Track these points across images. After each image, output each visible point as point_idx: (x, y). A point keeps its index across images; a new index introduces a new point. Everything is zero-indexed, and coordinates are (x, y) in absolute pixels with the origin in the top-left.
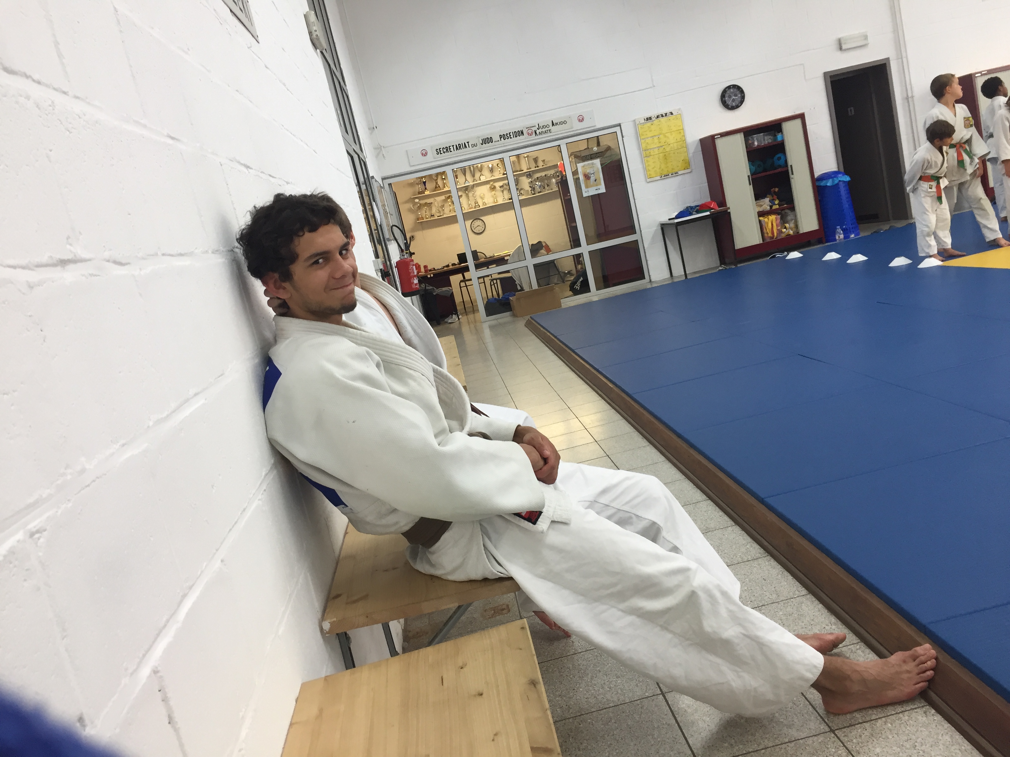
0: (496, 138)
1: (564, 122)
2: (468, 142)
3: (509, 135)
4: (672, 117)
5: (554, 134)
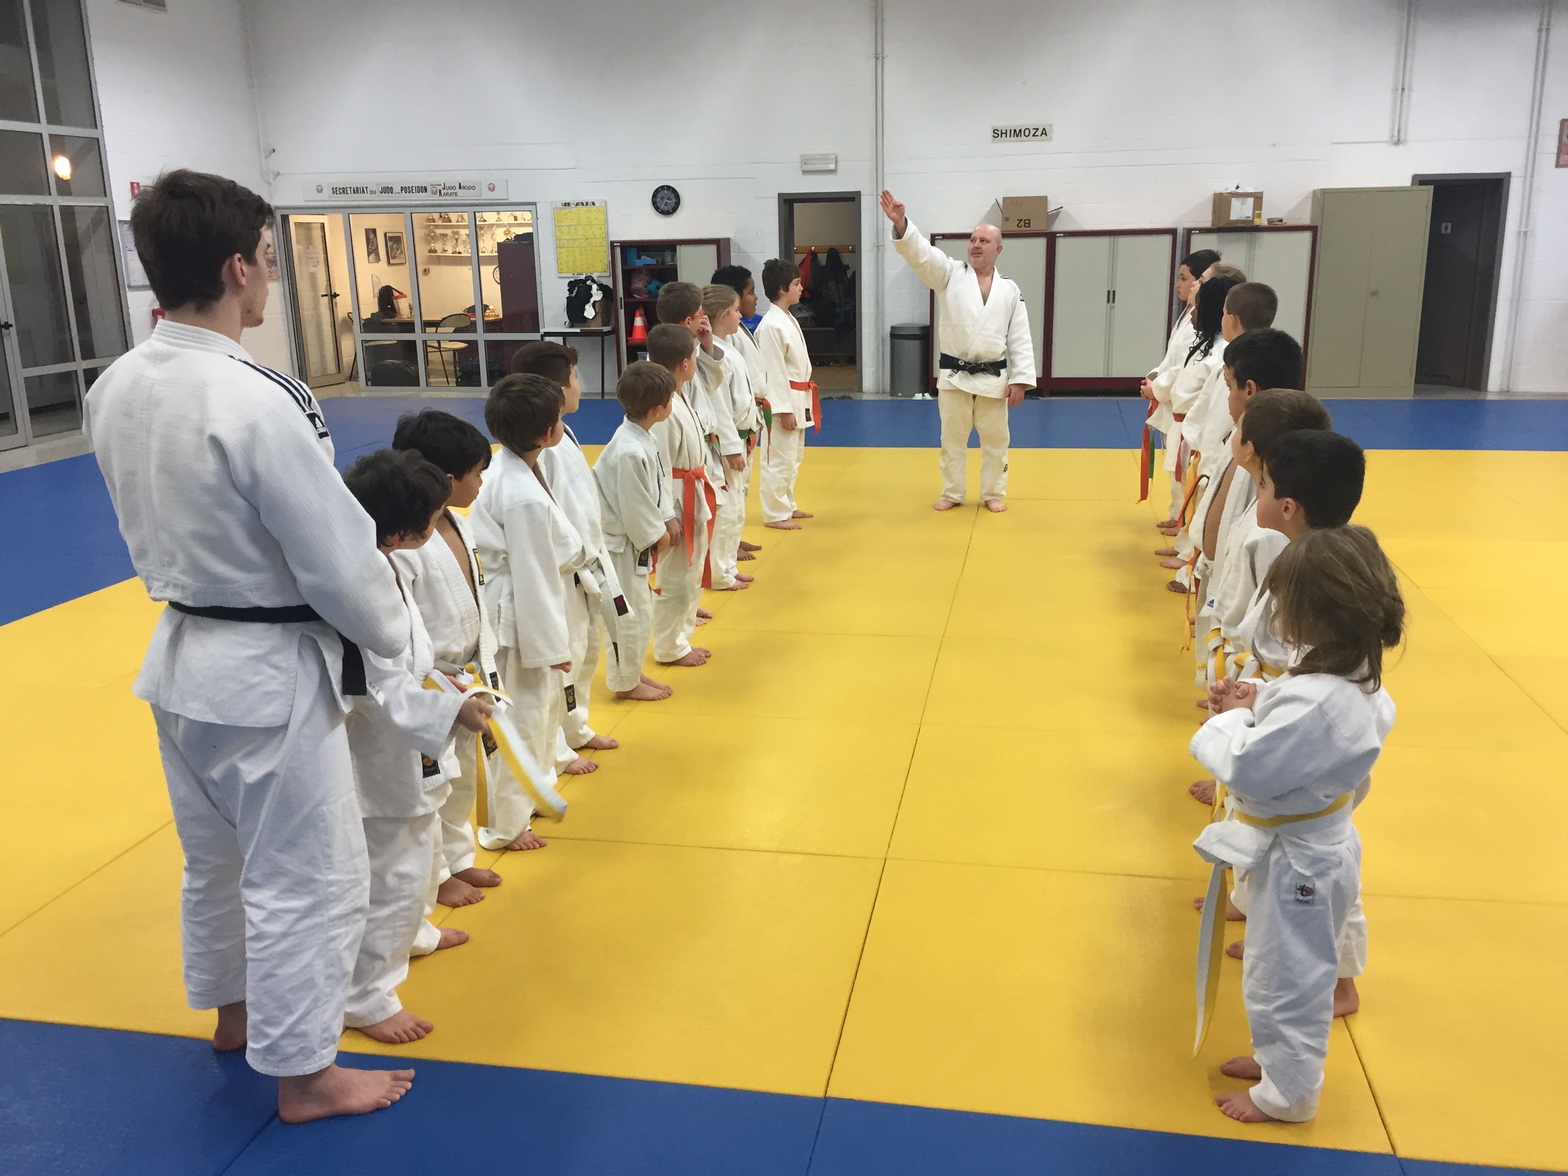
0: (397, 189)
1: (473, 188)
2: (367, 188)
3: (411, 189)
4: (593, 208)
5: (459, 198)
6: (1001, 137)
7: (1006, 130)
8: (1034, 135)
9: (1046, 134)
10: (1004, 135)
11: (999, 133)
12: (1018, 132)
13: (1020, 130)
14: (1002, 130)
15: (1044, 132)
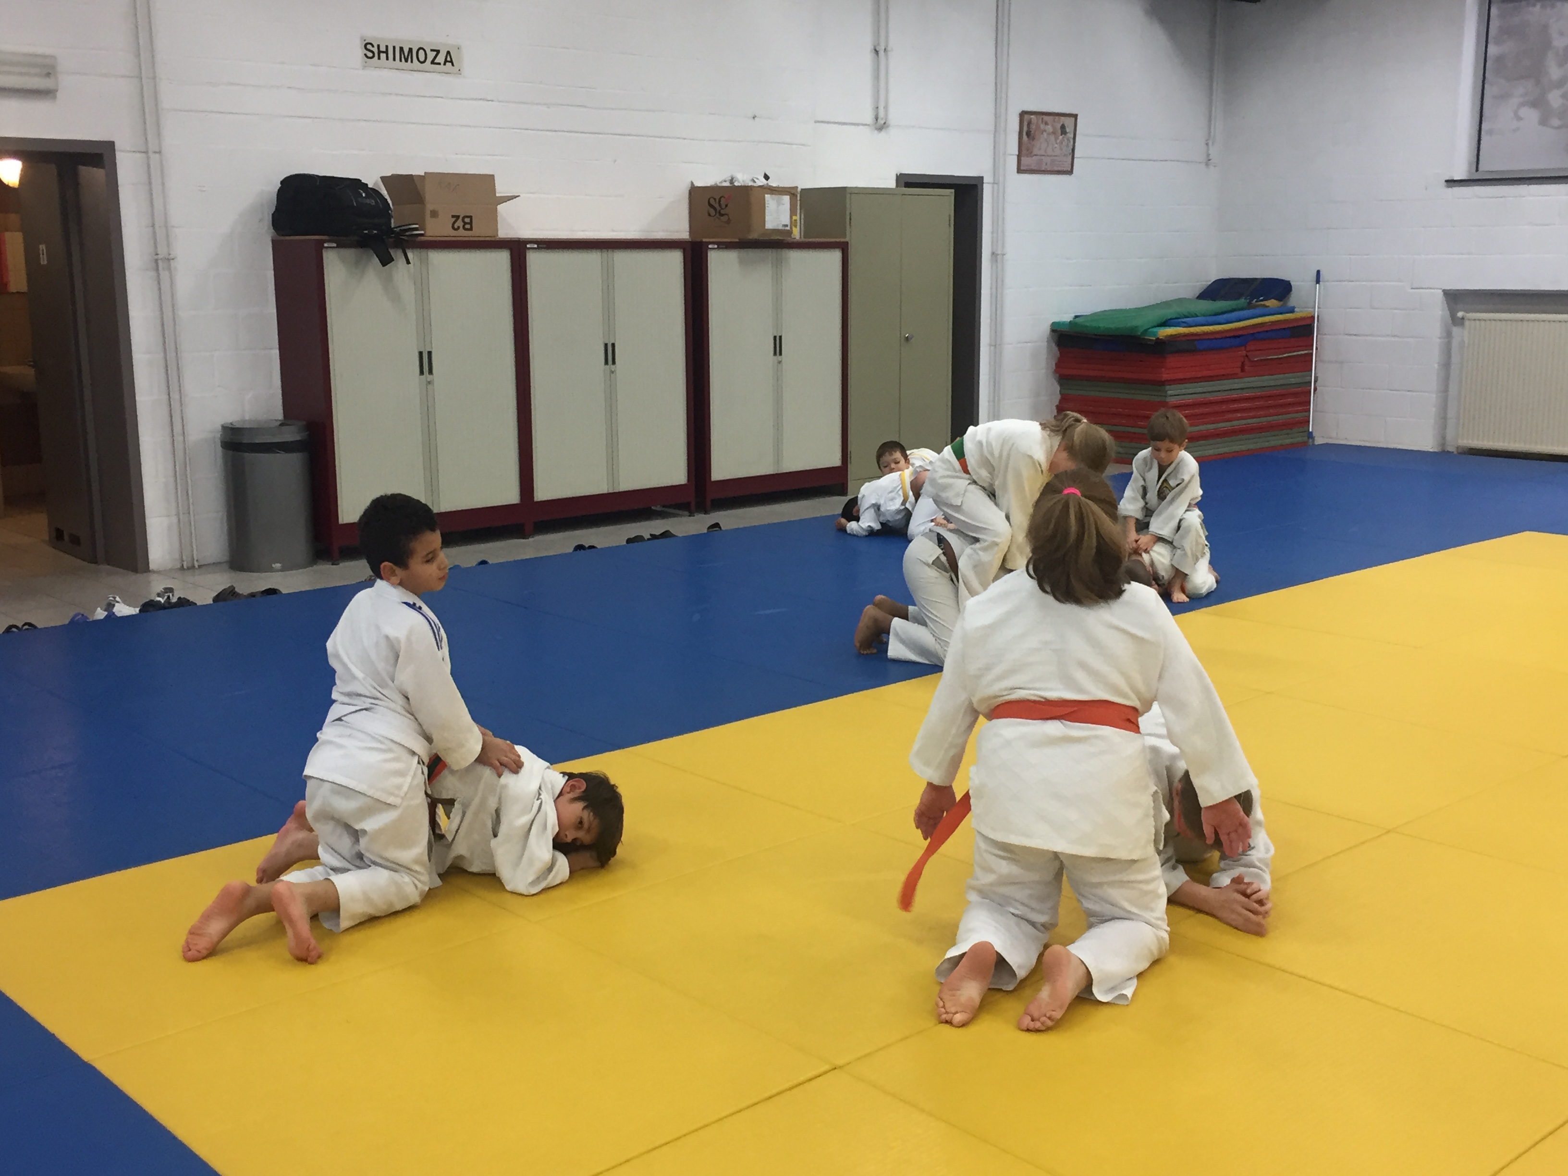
6: (379, 58)
7: (387, 47)
8: (433, 62)
9: (451, 62)
10: (383, 56)
11: (375, 50)
12: (406, 55)
13: (411, 50)
14: (378, 46)
15: (449, 59)
